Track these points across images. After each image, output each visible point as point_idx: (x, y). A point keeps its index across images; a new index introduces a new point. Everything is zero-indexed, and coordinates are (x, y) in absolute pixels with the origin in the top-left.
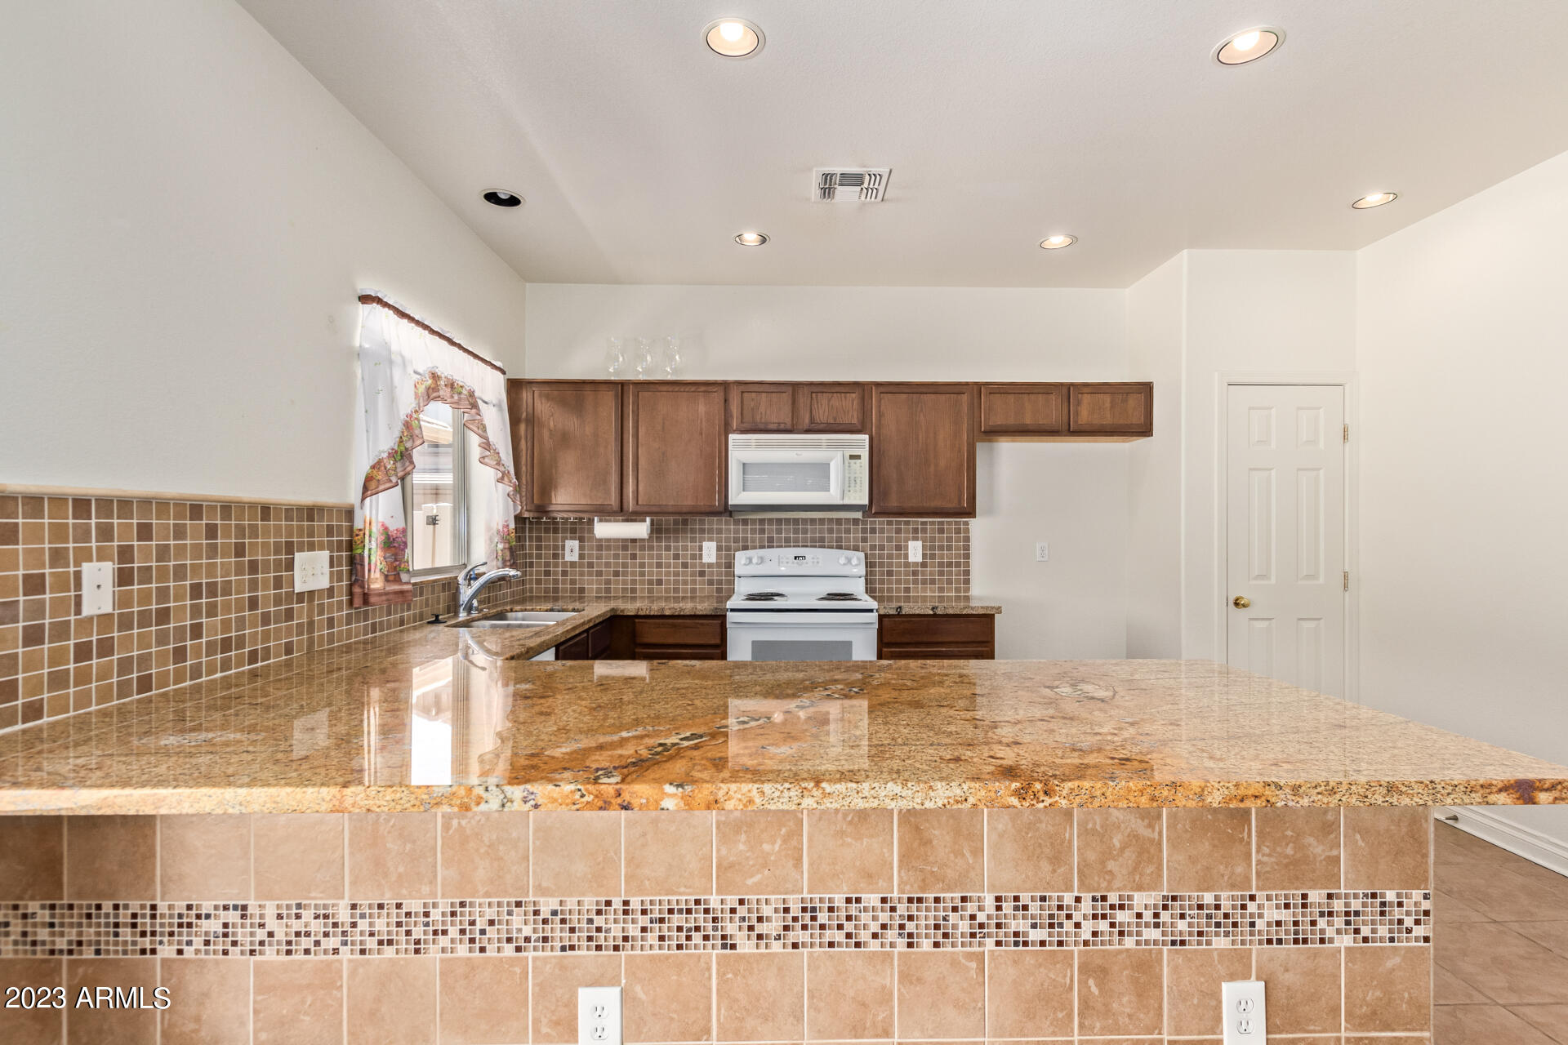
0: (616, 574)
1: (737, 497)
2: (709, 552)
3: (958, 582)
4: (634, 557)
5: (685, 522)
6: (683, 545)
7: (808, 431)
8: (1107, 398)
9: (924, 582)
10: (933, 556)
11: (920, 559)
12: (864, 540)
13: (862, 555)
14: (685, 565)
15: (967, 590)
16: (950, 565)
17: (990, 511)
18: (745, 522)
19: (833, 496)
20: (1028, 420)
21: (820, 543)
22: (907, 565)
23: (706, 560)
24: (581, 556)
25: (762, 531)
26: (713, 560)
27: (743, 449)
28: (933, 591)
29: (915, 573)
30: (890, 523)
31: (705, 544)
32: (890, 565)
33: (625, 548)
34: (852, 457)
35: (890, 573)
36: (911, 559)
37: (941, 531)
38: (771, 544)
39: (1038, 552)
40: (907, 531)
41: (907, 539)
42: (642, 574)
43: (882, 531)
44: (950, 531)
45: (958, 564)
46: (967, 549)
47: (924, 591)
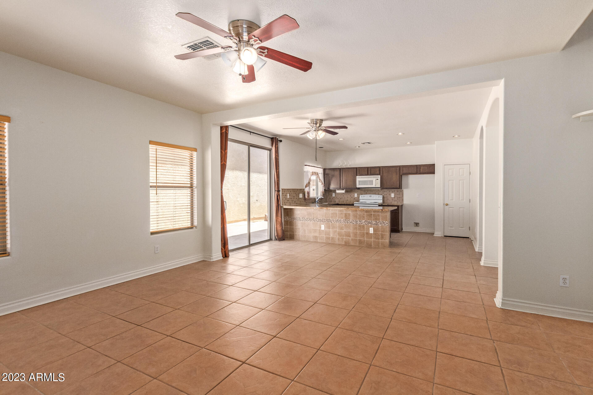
0: (341, 199)
1: (358, 186)
2: (356, 195)
3: (401, 201)
4: (343, 196)
5: (352, 190)
6: (352, 194)
7: (370, 175)
8: (426, 167)
9: (394, 201)
10: (396, 196)
11: (393, 197)
12: (383, 193)
13: (382, 196)
14: (352, 197)
15: (403, 202)
16: (399, 198)
17: (407, 187)
18: (362, 190)
19: (374, 186)
20: (410, 172)
21: (375, 194)
22: (391, 198)
23: (355, 196)
24: (335, 196)
25: (365, 192)
26: (356, 196)
27: (359, 179)
28: (396, 202)
29: (393, 199)
30: (388, 190)
31: (355, 194)
33: (342, 194)
34: (377, 179)
35: (388, 199)
36: (392, 197)
37: (398, 192)
38: (366, 194)
39: (417, 196)
40: (391, 192)
42: (345, 199)
43: (386, 192)
44: (399, 192)
45: (401, 198)
46: (403, 195)
47: (394, 202)
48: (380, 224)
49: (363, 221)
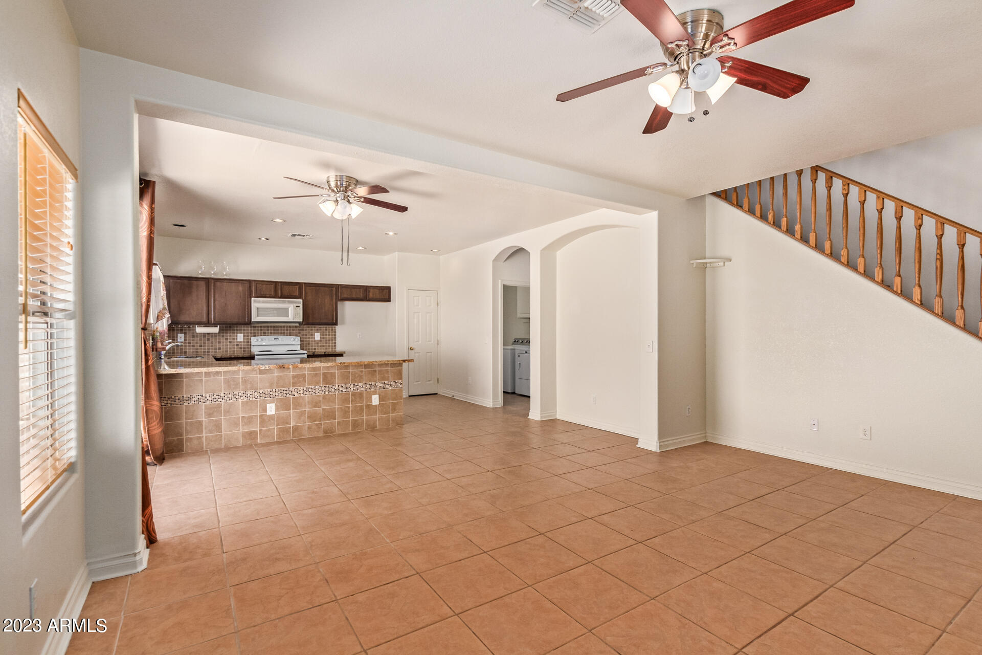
0: (201, 346)
1: (253, 319)
2: (240, 337)
3: (332, 346)
4: (208, 340)
5: (230, 327)
6: (230, 336)
7: (281, 298)
8: (378, 291)
9: (321, 346)
10: (323, 338)
11: (319, 339)
12: (300, 333)
13: (299, 338)
14: (230, 342)
15: (335, 348)
16: (329, 340)
17: (343, 323)
18: (254, 327)
19: (290, 318)
20: (354, 296)
21: (283, 334)
22: (315, 341)
23: (238, 340)
24: (185, 340)
25: (261, 330)
26: (242, 340)
27: (257, 304)
28: (324, 349)
29: (317, 343)
30: (308, 327)
31: (238, 335)
32: (309, 341)
33: (205, 336)
34: (297, 306)
35: (309, 344)
36: (316, 339)
37: (326, 330)
38: (265, 334)
39: (358, 336)
40: (315, 330)
41: (315, 333)
42: (212, 346)
43: (306, 330)
44: (329, 330)
45: (332, 340)
46: (335, 335)
47: (321, 349)
48: (389, 386)
49: (360, 384)
